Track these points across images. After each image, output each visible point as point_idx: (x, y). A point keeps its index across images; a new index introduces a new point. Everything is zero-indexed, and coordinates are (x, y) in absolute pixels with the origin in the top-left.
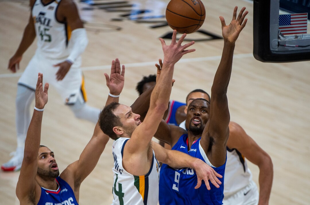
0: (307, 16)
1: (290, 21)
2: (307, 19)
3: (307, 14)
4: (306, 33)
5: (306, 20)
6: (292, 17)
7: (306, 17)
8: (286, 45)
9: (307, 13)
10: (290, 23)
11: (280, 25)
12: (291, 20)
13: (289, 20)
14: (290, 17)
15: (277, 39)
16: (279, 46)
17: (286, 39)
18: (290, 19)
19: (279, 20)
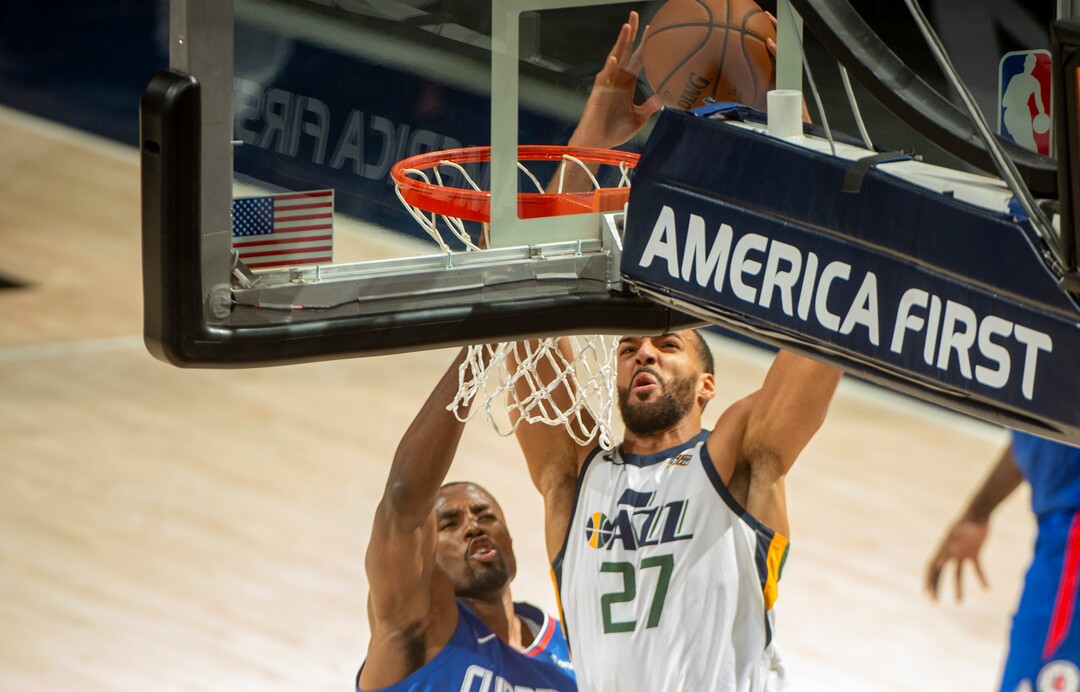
0: (331, 199)
1: (273, 220)
2: (330, 210)
3: (330, 194)
4: (329, 259)
5: (329, 215)
6: (277, 204)
7: (329, 205)
8: (262, 305)
9: (333, 191)
10: (271, 227)
11: (237, 235)
12: (277, 215)
13: (270, 216)
14: (271, 204)
15: (226, 286)
16: (236, 308)
17: (259, 282)
18: (272, 212)
19: (234, 215)
